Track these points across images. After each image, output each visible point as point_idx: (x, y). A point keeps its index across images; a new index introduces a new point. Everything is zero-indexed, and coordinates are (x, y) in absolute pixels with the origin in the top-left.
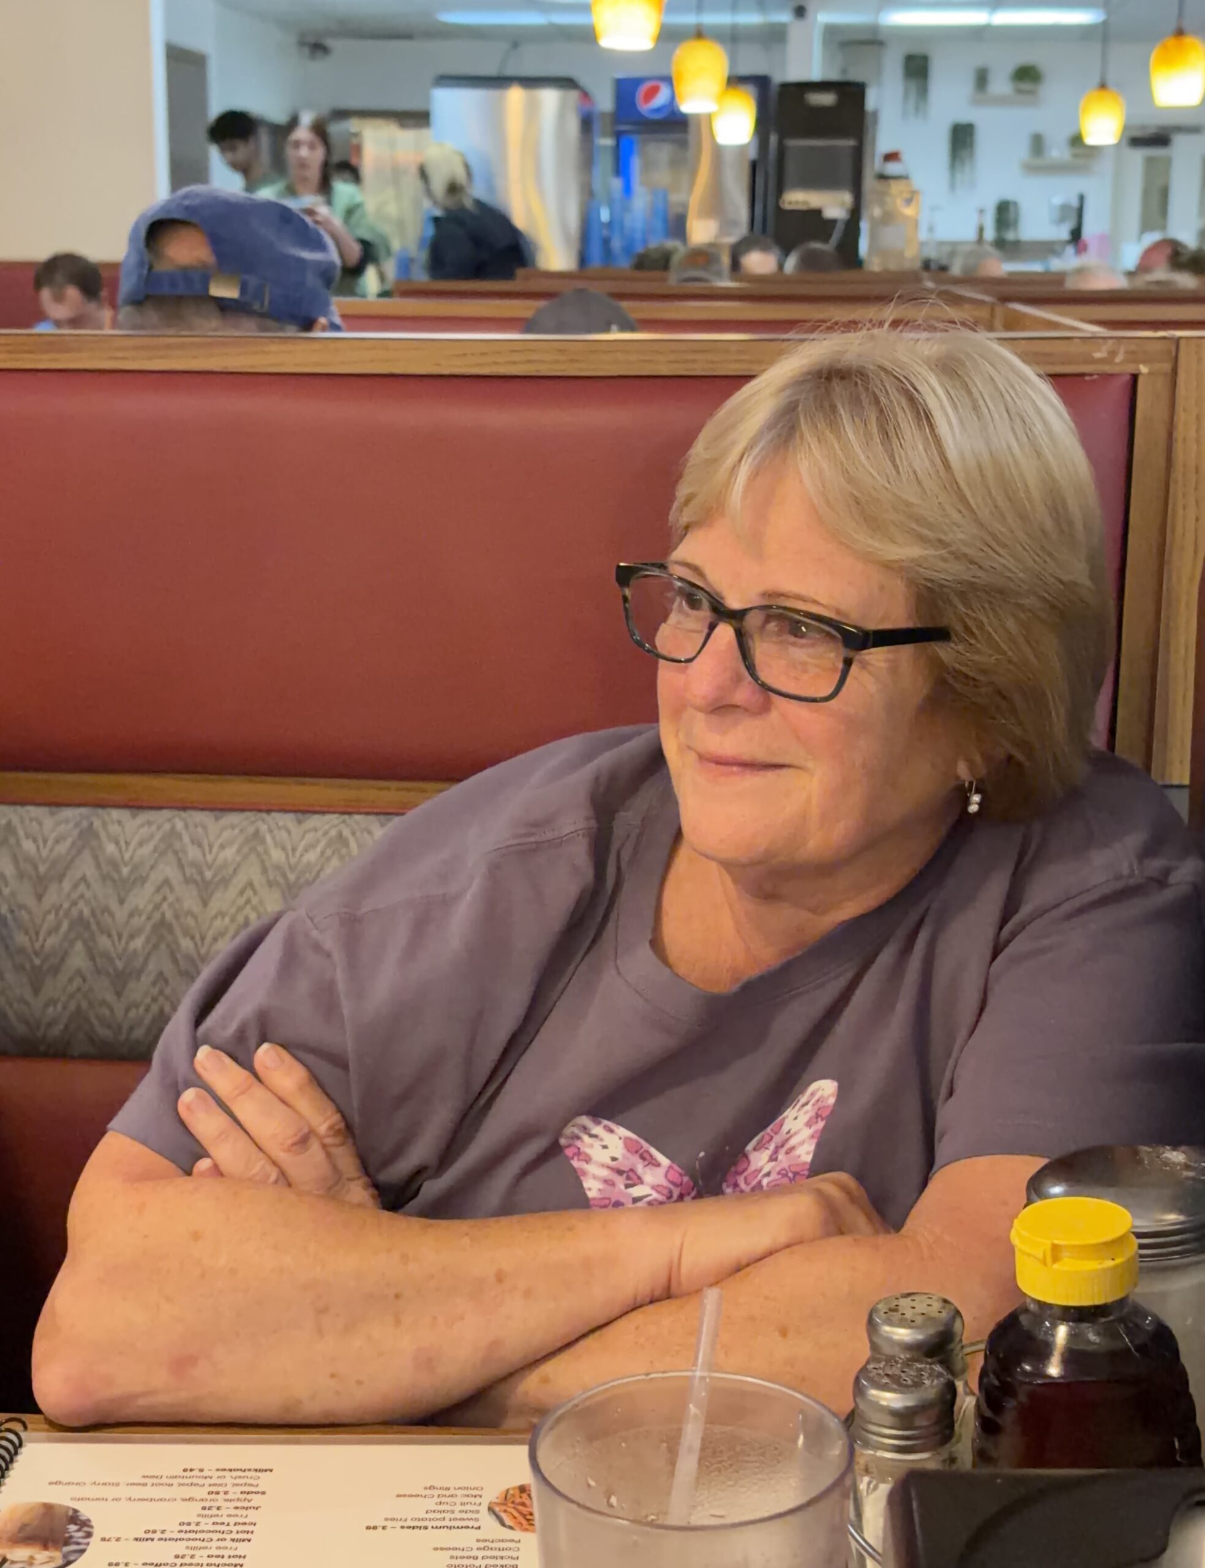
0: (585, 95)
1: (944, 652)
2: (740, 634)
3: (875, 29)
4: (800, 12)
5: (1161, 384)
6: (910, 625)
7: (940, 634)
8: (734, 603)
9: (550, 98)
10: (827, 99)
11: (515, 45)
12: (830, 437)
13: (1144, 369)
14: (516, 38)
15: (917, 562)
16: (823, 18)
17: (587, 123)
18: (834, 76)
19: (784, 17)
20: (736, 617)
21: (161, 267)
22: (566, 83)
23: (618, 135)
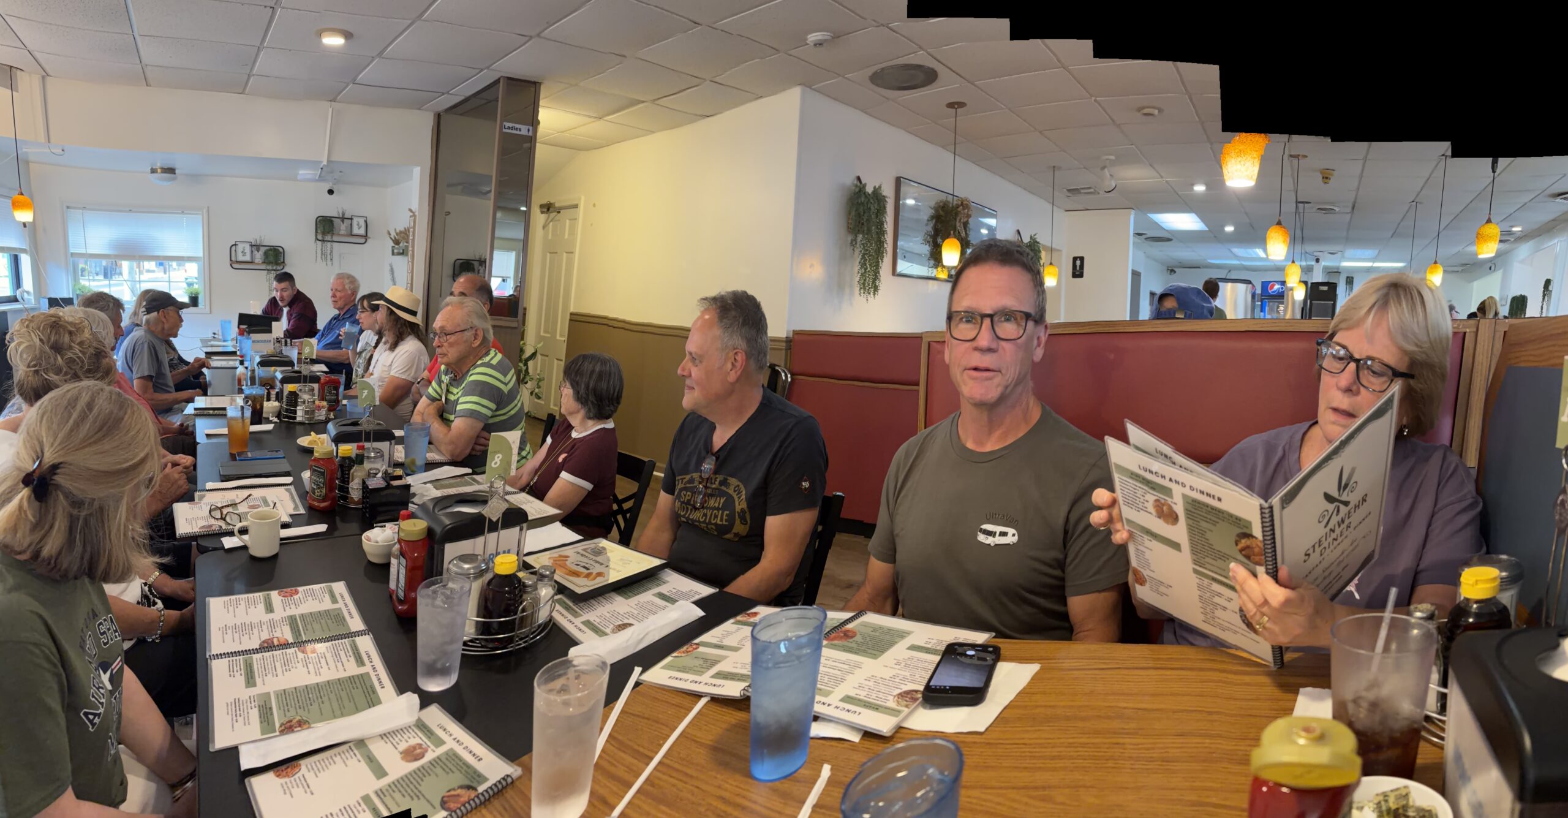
0: (1253, 286)
1: (1412, 382)
2: (1358, 367)
3: (1338, 268)
4: (1317, 260)
5: (1473, 335)
6: (1405, 371)
7: (1412, 376)
8: (1357, 356)
9: (1242, 287)
10: (1325, 288)
11: (1230, 271)
12: (1399, 307)
13: (1468, 330)
14: (1230, 269)
15: (1413, 352)
16: (1323, 263)
17: (1253, 296)
18: (1326, 281)
19: (1313, 263)
20: (1357, 361)
21: (1162, 310)
22: (1248, 282)
23: (1262, 301)
